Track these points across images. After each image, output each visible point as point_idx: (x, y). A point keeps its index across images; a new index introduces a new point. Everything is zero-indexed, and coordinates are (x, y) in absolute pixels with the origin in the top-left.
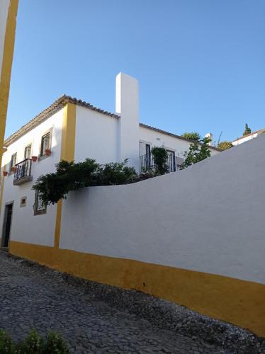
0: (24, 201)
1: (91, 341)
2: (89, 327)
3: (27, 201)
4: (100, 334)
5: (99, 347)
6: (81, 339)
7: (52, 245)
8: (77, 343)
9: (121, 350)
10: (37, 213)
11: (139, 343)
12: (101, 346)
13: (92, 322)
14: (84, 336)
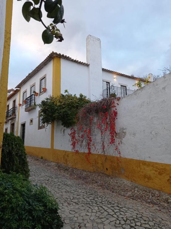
0: (31, 121)
1: (72, 200)
2: (71, 193)
3: (34, 121)
4: (78, 197)
5: (77, 204)
6: (66, 199)
7: (50, 147)
8: (64, 202)
9: (91, 206)
10: (40, 128)
11: (102, 202)
12: (78, 203)
13: (74, 190)
14: (68, 198)
